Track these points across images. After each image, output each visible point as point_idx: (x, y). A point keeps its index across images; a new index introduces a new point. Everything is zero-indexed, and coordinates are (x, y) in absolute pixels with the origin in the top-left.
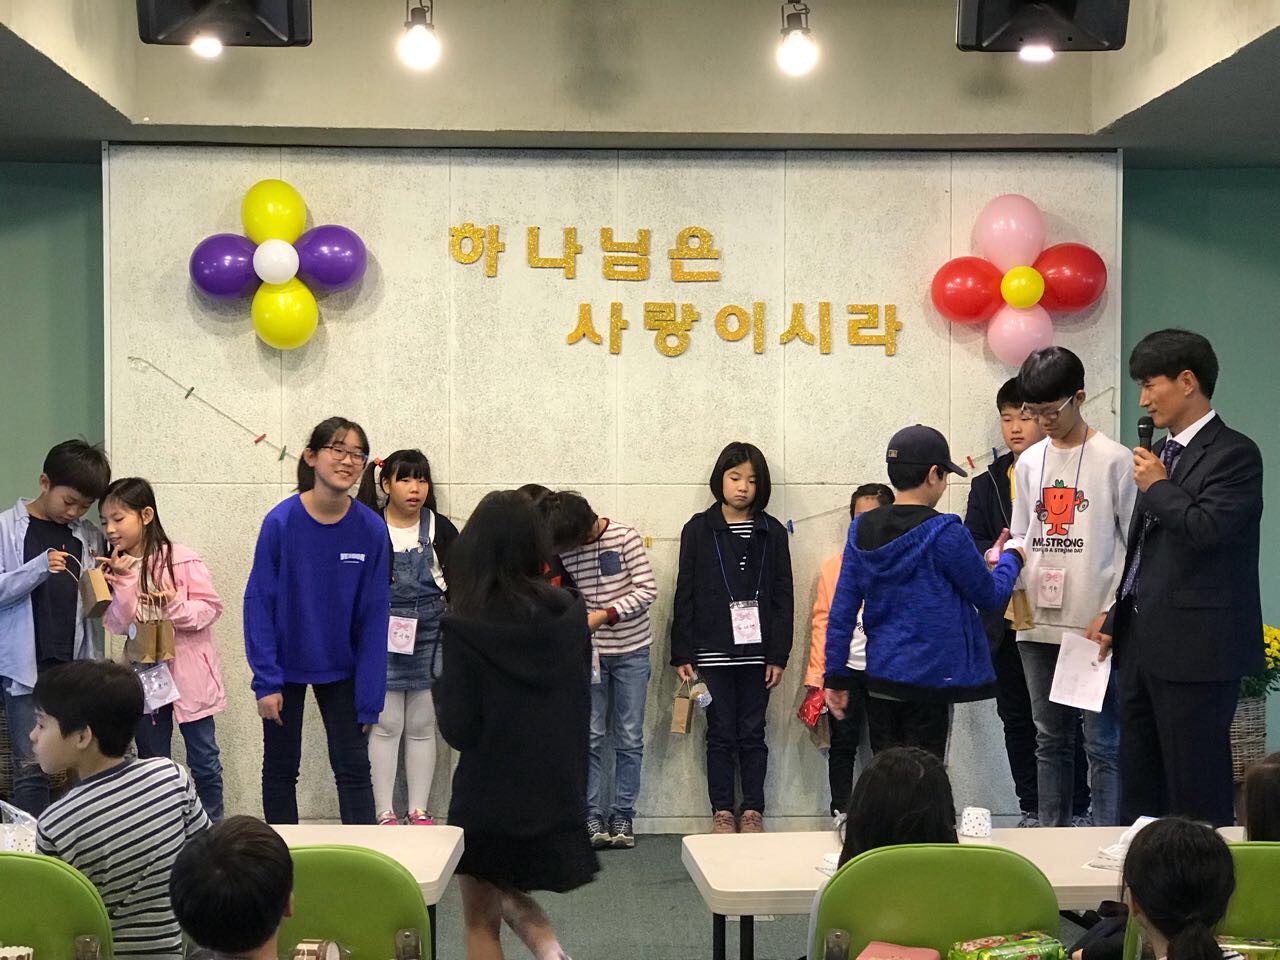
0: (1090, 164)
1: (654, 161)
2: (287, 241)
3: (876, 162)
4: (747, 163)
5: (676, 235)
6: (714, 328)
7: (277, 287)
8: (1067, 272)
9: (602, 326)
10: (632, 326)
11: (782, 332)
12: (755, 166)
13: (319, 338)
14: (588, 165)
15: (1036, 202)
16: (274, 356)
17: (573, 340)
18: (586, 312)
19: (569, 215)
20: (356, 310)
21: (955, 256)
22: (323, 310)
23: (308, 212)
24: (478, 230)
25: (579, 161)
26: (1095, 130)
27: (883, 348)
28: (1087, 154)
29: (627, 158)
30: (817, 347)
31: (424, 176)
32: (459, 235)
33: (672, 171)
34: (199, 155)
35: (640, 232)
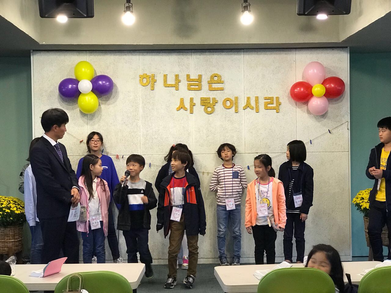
0: (339, 51)
1: (203, 53)
2: (89, 80)
3: (272, 52)
4: (232, 53)
5: (210, 76)
6: (222, 105)
7: (86, 94)
8: (333, 86)
9: (187, 105)
10: (197, 104)
11: (244, 106)
12: (234, 54)
13: (99, 110)
14: (182, 55)
15: (322, 64)
16: (85, 116)
17: (178, 109)
18: (182, 101)
19: (177, 70)
20: (111, 101)
21: (297, 81)
22: (100, 101)
23: (95, 71)
24: (148, 75)
25: (179, 54)
26: (341, 41)
27: (275, 110)
28: (338, 49)
29: (194, 52)
30: (254, 110)
31: (131, 59)
32: (142, 77)
33: (209, 56)
34: (61, 54)
35: (199, 75)
